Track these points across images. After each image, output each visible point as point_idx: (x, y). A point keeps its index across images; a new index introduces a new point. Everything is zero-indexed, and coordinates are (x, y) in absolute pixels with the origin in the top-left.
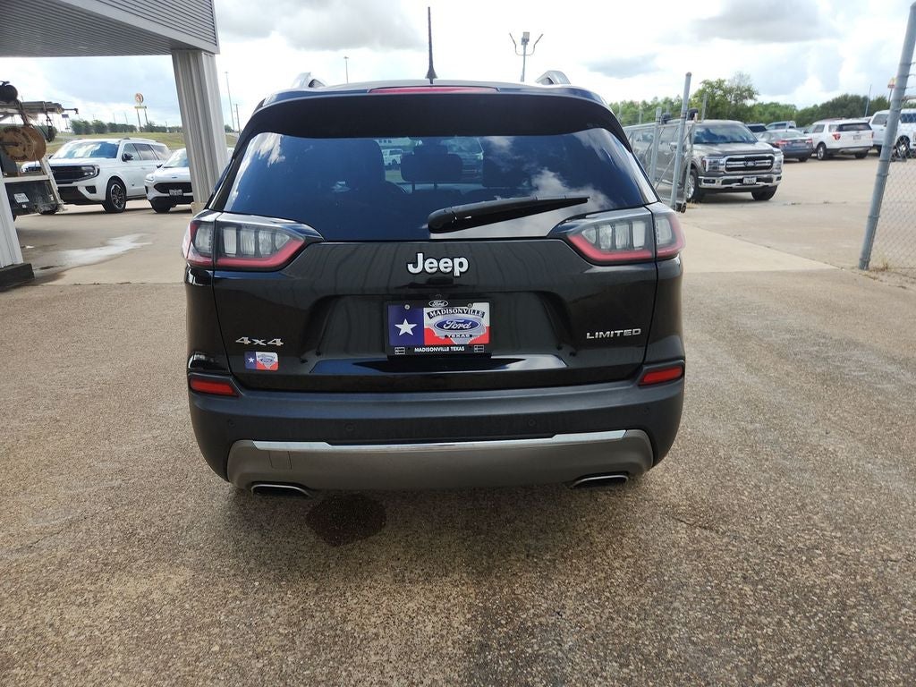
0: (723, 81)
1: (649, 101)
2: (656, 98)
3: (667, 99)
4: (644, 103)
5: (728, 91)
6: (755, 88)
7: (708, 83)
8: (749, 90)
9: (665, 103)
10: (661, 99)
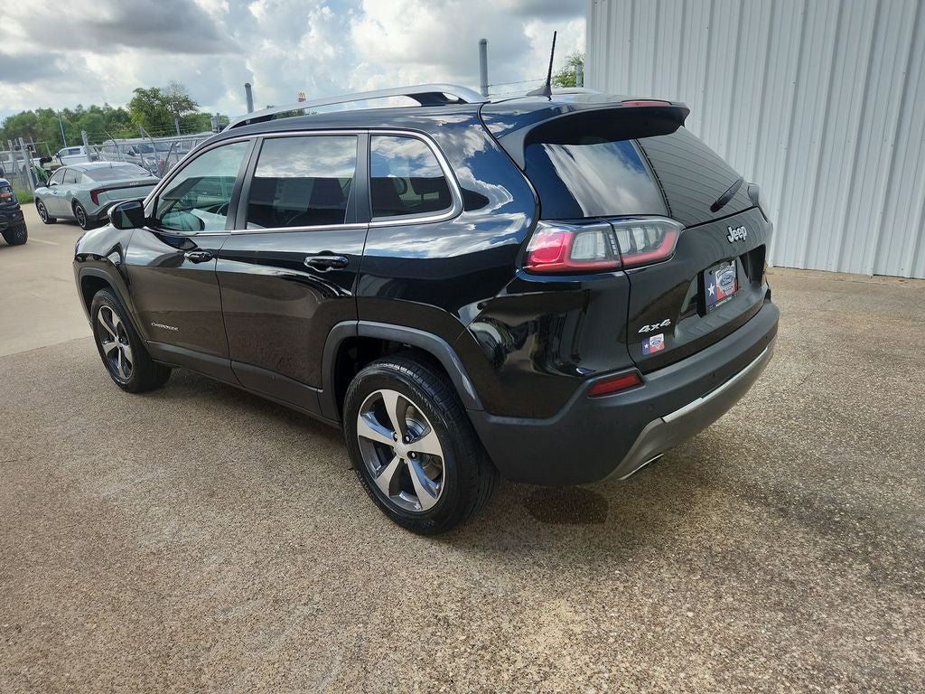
0: (158, 90)
1: (73, 109)
2: (80, 106)
3: (93, 107)
4: (66, 111)
5: (165, 101)
6: (192, 98)
7: (143, 92)
8: (186, 100)
9: (92, 112)
10: (86, 107)
